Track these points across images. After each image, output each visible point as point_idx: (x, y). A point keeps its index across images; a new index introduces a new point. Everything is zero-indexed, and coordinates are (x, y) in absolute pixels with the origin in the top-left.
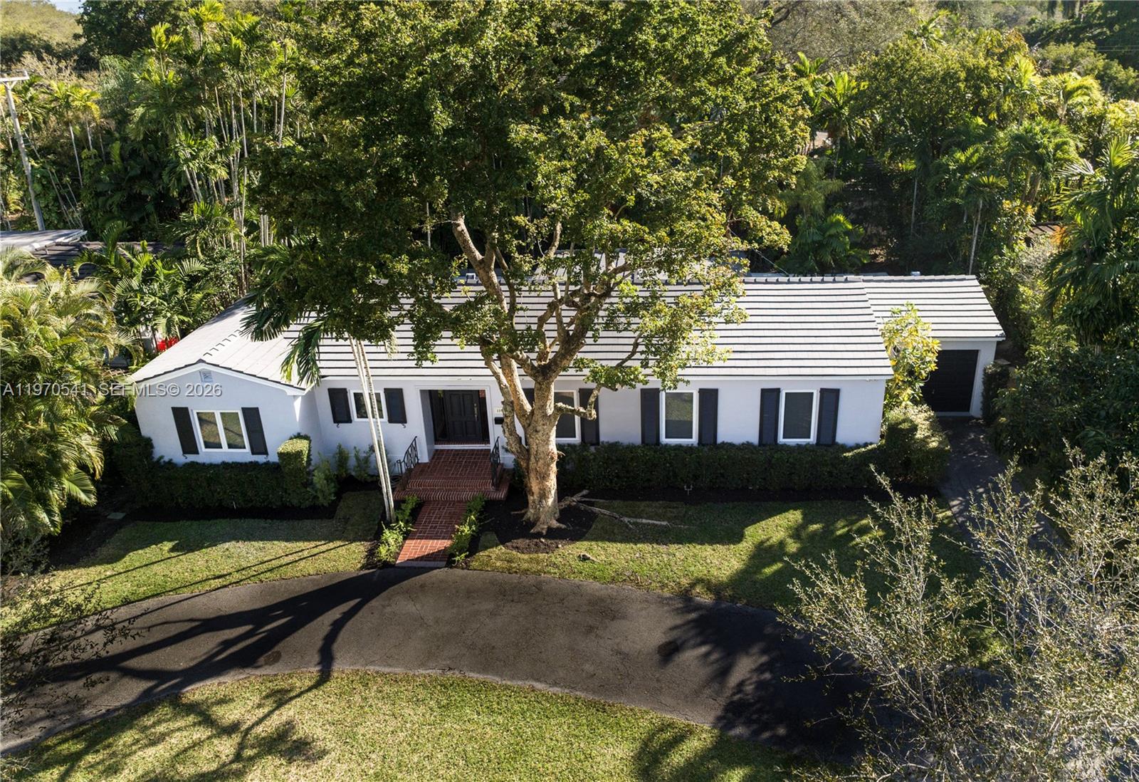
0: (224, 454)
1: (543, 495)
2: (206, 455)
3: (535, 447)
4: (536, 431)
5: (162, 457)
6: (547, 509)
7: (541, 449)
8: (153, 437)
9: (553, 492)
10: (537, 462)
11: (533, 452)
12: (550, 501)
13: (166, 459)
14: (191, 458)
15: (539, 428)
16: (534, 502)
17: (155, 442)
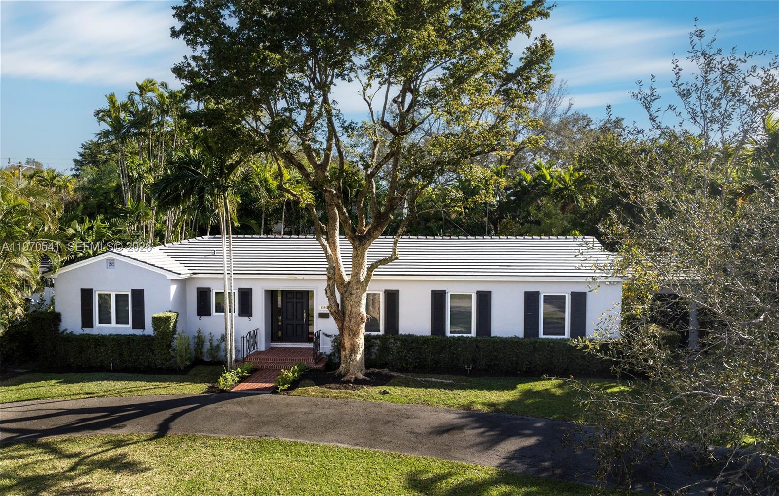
0: (113, 328)
1: (353, 350)
2: (99, 328)
3: (349, 308)
4: (351, 294)
5: (65, 330)
6: (355, 363)
7: (354, 310)
8: (62, 313)
9: (362, 350)
10: (350, 321)
11: (348, 312)
12: (359, 356)
13: (68, 332)
14: (87, 331)
15: (354, 292)
16: (345, 357)
17: (63, 318)
